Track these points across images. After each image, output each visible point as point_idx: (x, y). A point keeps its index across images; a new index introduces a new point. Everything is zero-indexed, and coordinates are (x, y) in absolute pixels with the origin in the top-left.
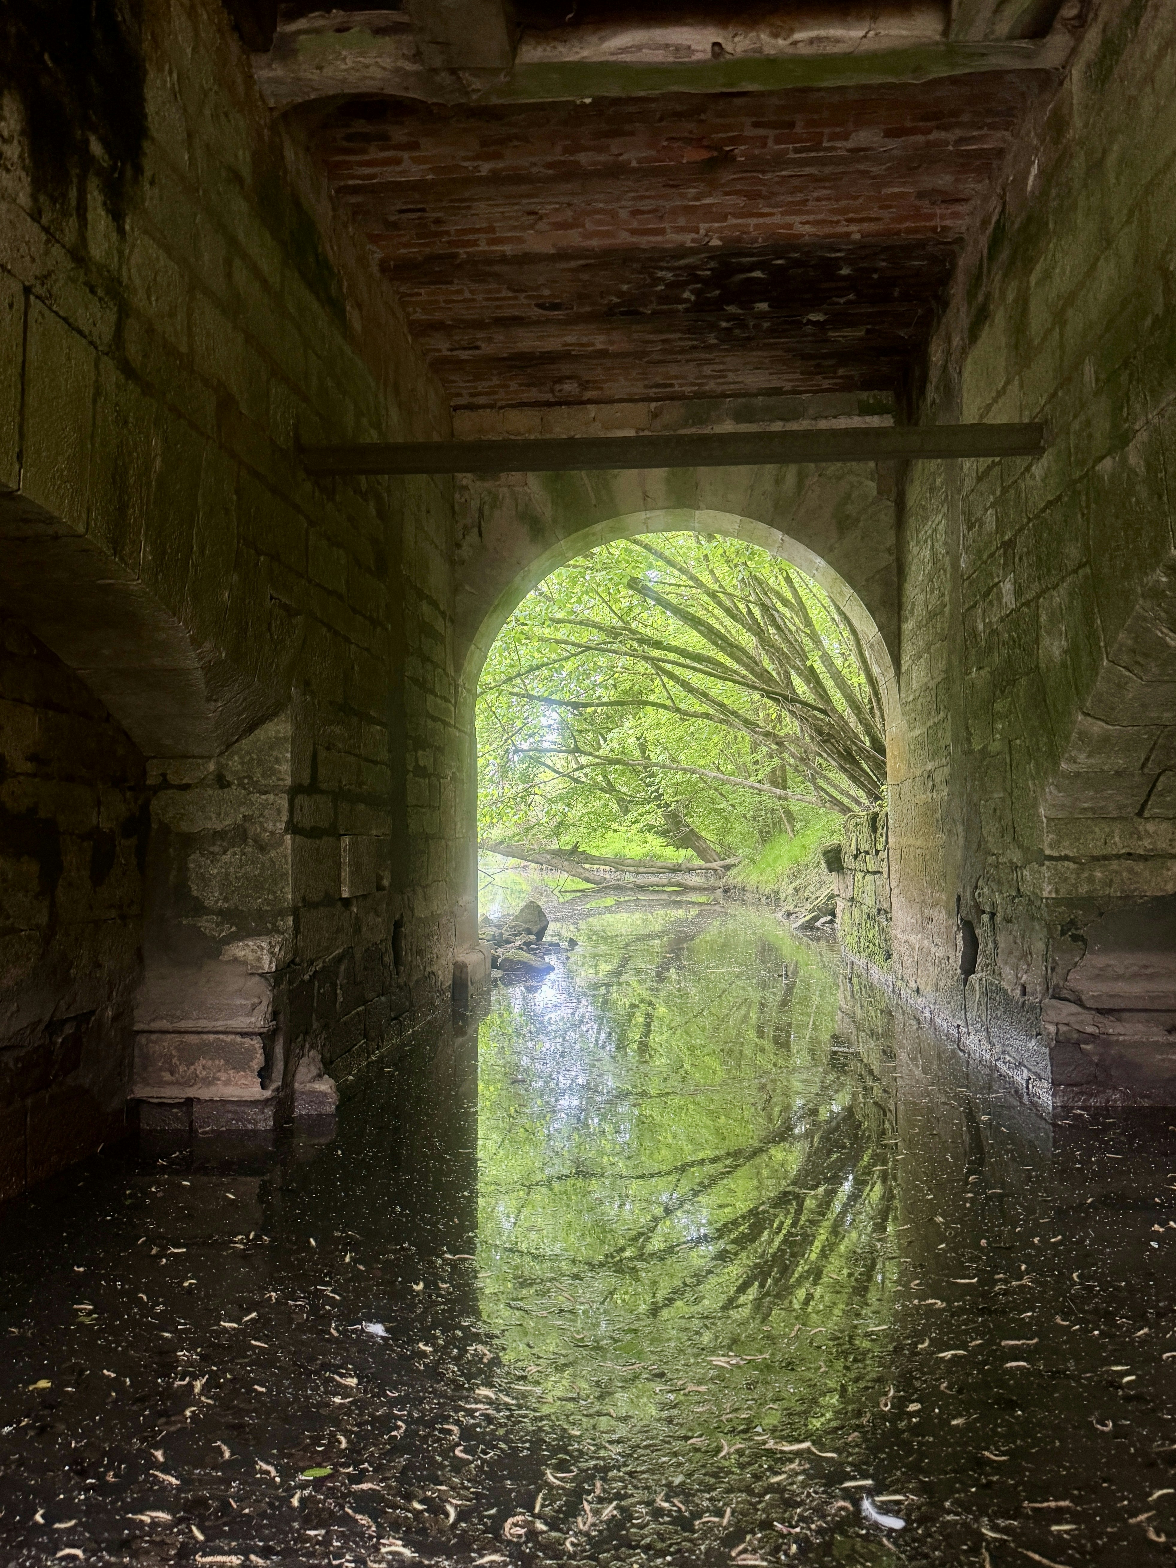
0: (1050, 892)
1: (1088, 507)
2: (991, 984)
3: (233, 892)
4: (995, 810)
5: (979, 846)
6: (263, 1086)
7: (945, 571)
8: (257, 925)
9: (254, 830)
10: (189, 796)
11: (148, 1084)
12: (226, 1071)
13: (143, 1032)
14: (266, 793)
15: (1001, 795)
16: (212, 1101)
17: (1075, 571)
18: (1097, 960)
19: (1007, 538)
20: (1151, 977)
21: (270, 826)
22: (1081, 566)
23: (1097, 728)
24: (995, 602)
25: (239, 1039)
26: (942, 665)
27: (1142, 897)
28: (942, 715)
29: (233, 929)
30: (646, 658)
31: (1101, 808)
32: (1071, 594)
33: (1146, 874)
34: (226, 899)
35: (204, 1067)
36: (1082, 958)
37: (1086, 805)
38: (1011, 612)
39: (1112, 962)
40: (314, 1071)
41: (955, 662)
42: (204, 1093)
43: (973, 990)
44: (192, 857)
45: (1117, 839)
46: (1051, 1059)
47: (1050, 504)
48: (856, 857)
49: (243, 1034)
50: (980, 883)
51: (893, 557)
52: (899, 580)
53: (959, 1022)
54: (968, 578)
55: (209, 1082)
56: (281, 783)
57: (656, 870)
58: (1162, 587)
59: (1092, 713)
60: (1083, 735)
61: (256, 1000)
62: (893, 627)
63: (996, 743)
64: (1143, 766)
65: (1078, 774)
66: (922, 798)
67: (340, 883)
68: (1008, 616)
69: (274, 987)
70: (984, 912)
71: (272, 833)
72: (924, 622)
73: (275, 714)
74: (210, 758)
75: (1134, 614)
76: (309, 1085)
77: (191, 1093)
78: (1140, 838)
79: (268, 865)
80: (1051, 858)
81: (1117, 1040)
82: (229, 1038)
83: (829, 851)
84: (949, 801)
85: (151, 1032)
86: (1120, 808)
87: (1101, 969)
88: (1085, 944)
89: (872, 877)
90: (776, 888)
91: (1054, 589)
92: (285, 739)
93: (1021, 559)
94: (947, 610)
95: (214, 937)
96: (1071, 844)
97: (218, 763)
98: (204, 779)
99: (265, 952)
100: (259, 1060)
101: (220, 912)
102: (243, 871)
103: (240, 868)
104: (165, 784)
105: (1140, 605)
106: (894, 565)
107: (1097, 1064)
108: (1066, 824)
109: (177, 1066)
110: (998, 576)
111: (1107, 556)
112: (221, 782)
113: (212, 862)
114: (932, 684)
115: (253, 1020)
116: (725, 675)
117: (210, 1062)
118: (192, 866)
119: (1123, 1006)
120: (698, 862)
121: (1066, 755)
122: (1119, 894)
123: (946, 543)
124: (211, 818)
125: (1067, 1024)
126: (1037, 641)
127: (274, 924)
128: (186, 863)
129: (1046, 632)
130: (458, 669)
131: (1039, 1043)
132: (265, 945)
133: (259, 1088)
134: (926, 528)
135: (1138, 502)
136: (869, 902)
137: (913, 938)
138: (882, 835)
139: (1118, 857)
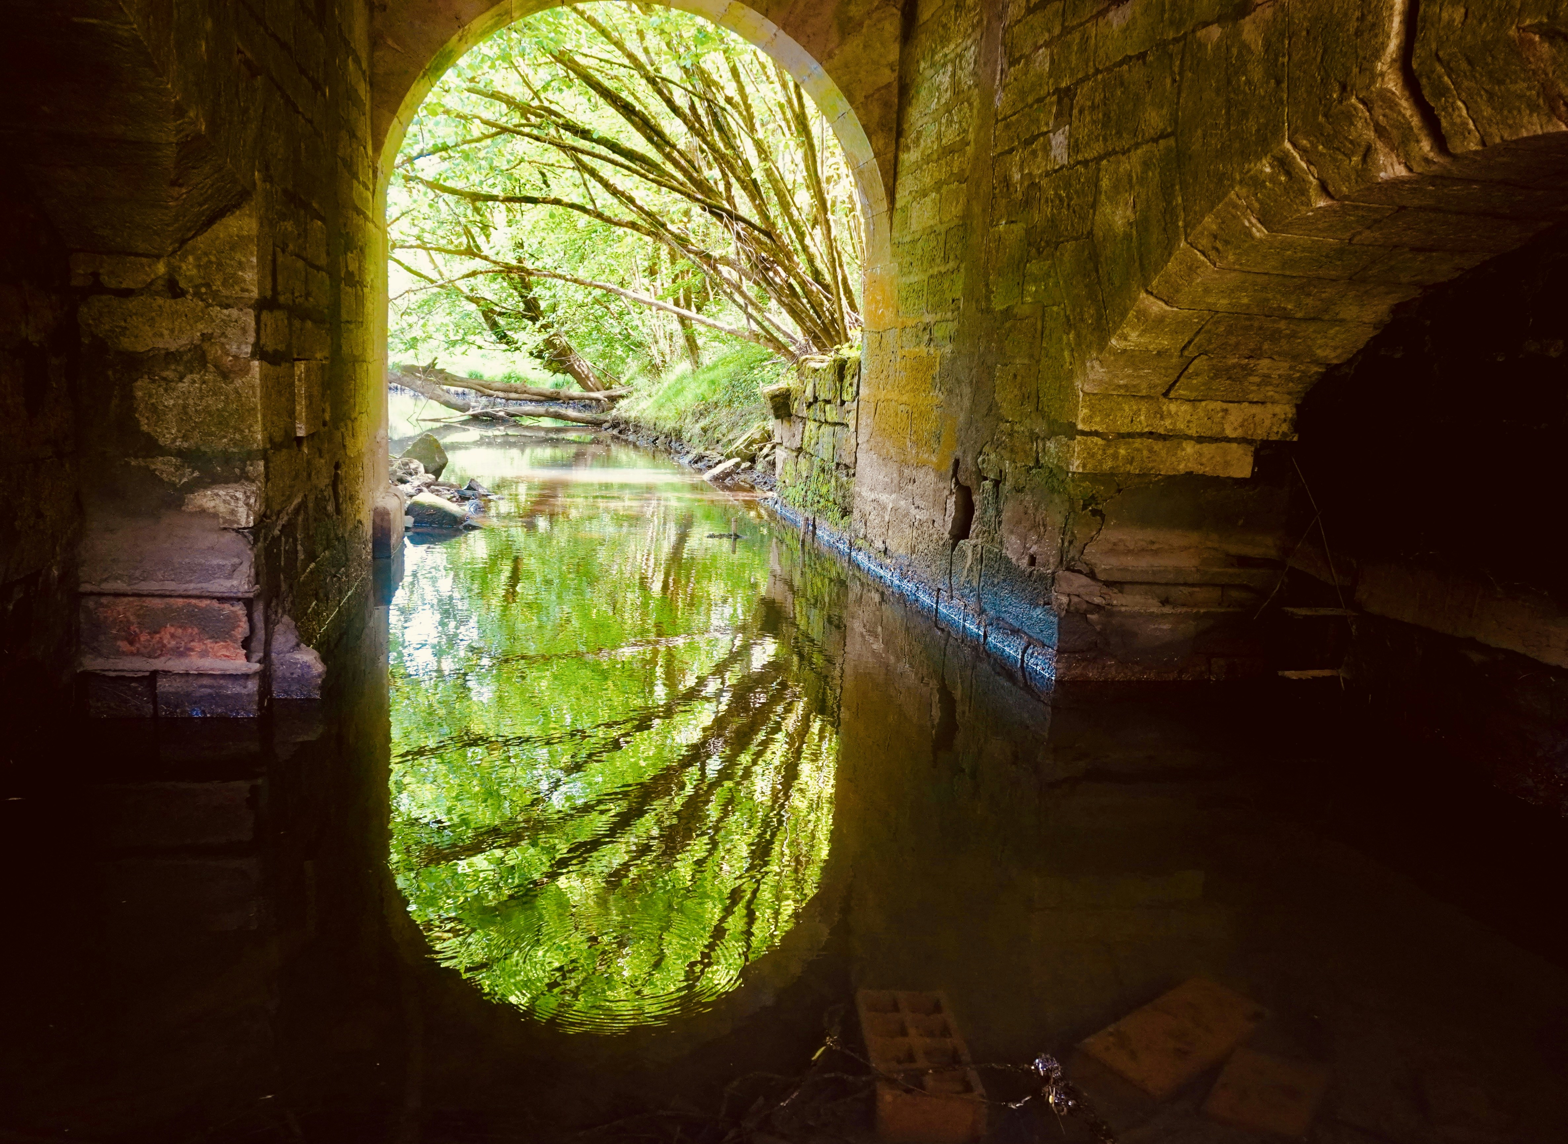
0: (1078, 467)
1: (1181, 73)
2: (989, 551)
3: (194, 429)
4: (1015, 376)
5: (990, 410)
6: (248, 658)
7: (971, 105)
8: (223, 470)
9: (214, 352)
10: (132, 304)
11: (101, 655)
12: (200, 640)
13: (92, 594)
14: (227, 306)
15: (1026, 361)
16: (187, 674)
17: (1155, 140)
18: (1111, 535)
19: (1063, 85)
20: (1156, 553)
21: (233, 349)
22: (1163, 136)
23: (1156, 307)
24: (1040, 154)
25: (215, 604)
26: (956, 210)
27: (1157, 476)
28: (952, 265)
29: (196, 474)
30: (563, 147)
31: (1134, 386)
32: (1146, 165)
33: (1163, 453)
34: (185, 438)
35: (173, 636)
36: (1098, 532)
37: (1121, 382)
38: (1061, 168)
39: (1124, 537)
40: (293, 640)
41: (977, 209)
42: (177, 665)
43: (964, 555)
44: (139, 383)
45: (1142, 418)
46: (1059, 627)
47: (1127, 59)
48: (809, 405)
49: (222, 599)
50: (986, 449)
51: (896, 74)
52: (900, 103)
53: (941, 586)
54: (1005, 119)
55: (181, 653)
56: (246, 295)
57: (530, 396)
58: (1262, 177)
59: (1155, 292)
60: (1142, 315)
61: (236, 560)
62: (890, 156)
63: (1026, 306)
64: (1185, 348)
65: (1124, 351)
66: (911, 350)
67: (295, 419)
68: (1056, 171)
69: (254, 545)
70: (985, 479)
71: (236, 357)
72: (935, 157)
73: (238, 206)
74: (158, 257)
75: (1227, 199)
76: (288, 655)
77: (159, 664)
78: (1162, 418)
79: (233, 396)
80: (1083, 433)
81: (1120, 612)
82: (204, 603)
83: (776, 396)
84: (953, 360)
85: (101, 594)
86: (1151, 387)
87: (1115, 544)
88: (1103, 520)
89: (832, 428)
90: (678, 426)
91: (1124, 154)
92: (249, 239)
93: (1081, 112)
94: (970, 150)
95: (174, 484)
96: (1102, 420)
97: (168, 265)
98: (151, 283)
99: (241, 503)
100: (243, 629)
101: (180, 453)
102: (204, 403)
103: (201, 398)
104: (97, 287)
105: (1237, 194)
106: (895, 84)
107: (1099, 633)
108: (1100, 400)
109: (136, 635)
110: (1047, 124)
111: (1199, 132)
112: (174, 290)
113: (166, 390)
114: (942, 228)
115: (235, 583)
116: (662, 180)
117: (180, 631)
118: (140, 394)
119: (1129, 579)
120: (576, 390)
121: (1119, 332)
122: (1137, 472)
123: (974, 74)
124: (162, 335)
125: (1078, 596)
126: (1094, 206)
127: (243, 470)
128: (131, 391)
129: (1108, 198)
130: (378, 147)
131: (1047, 612)
132: (239, 495)
133: (243, 661)
134: (946, 50)
135: (1249, 82)
136: (826, 454)
137: (884, 498)
138: (851, 385)
139: (1141, 435)
